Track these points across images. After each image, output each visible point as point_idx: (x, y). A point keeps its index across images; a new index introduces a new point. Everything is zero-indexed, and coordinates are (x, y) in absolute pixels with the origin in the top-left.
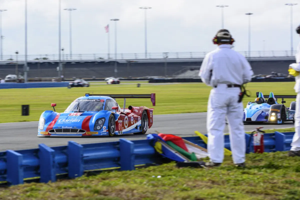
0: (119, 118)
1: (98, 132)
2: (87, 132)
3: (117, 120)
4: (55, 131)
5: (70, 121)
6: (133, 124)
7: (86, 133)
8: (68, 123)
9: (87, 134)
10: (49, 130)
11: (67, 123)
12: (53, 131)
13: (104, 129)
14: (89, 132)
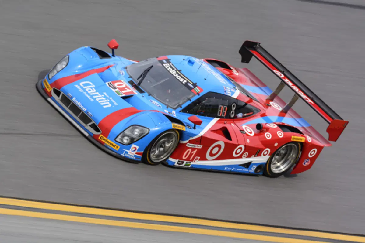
0: (192, 140)
1: (119, 147)
2: (101, 135)
3: (187, 141)
4: (61, 95)
5: (94, 97)
6: (240, 157)
7: (99, 135)
8: (89, 97)
9: (99, 138)
10: (55, 88)
11: (87, 95)
12: (58, 93)
13: (134, 149)
14: (105, 138)
